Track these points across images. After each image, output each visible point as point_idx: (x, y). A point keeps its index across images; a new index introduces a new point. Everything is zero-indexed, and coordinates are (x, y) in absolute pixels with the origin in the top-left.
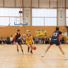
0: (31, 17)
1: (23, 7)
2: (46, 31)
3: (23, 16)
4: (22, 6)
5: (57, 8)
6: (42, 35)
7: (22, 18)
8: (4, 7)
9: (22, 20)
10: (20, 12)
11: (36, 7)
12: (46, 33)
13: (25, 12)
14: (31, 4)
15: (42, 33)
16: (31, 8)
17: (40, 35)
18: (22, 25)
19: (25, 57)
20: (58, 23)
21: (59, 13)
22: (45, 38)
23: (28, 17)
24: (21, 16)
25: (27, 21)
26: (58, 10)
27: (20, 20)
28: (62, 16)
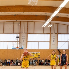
0: (27, 42)
1: (20, 33)
2: (39, 54)
4: (19, 32)
5: (50, 33)
6: (36, 58)
7: (19, 43)
8: (4, 33)
9: (19, 44)
12: (39, 56)
13: (22, 37)
14: (27, 30)
15: (36, 56)
16: (27, 33)
17: (34, 57)
18: (19, 49)
20: (51, 47)
21: (52, 38)
22: (38, 59)
23: (24, 42)
24: (18, 41)
25: (23, 45)
27: (17, 44)
28: (55, 40)
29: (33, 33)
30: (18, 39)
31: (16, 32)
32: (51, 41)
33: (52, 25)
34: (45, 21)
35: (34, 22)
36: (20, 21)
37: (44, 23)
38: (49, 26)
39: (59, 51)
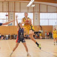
1: (8, 12)
3: (8, 19)
4: (8, 11)
5: (33, 12)
7: (8, 20)
11: (18, 12)
14: (15, 9)
18: (8, 25)
19: (10, 49)
20: (34, 24)
21: (35, 16)
23: (12, 19)
24: (7, 18)
26: (34, 14)
27: (6, 21)
28: (37, 18)
29: (19, 11)
30: (7, 17)
31: (5, 11)
32: (34, 19)
33: (34, 5)
34: (29, 1)
35: (20, 2)
36: (8, 2)
37: (28, 3)
38: (32, 6)
39: (41, 27)
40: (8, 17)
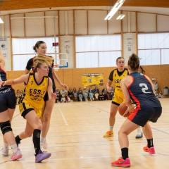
0: (75, 53)
1: (59, 35)
2: (101, 77)
3: (60, 52)
4: (57, 33)
5: (122, 33)
6: (95, 85)
7: (58, 55)
8: (25, 37)
9: (58, 58)
10: (55, 45)
12: (101, 81)
13: (64, 44)
14: (74, 29)
15: (95, 81)
16: (75, 35)
17: (91, 84)
18: (59, 68)
21: (126, 42)
23: (68, 53)
25: (66, 60)
28: (131, 47)
29: (86, 33)
30: (55, 49)
31: (51, 34)
32: (124, 50)
33: (124, 16)
34: (109, 7)
35: (87, 11)
36: (58, 11)
37: (108, 12)
38: (118, 18)
40: (57, 47)
